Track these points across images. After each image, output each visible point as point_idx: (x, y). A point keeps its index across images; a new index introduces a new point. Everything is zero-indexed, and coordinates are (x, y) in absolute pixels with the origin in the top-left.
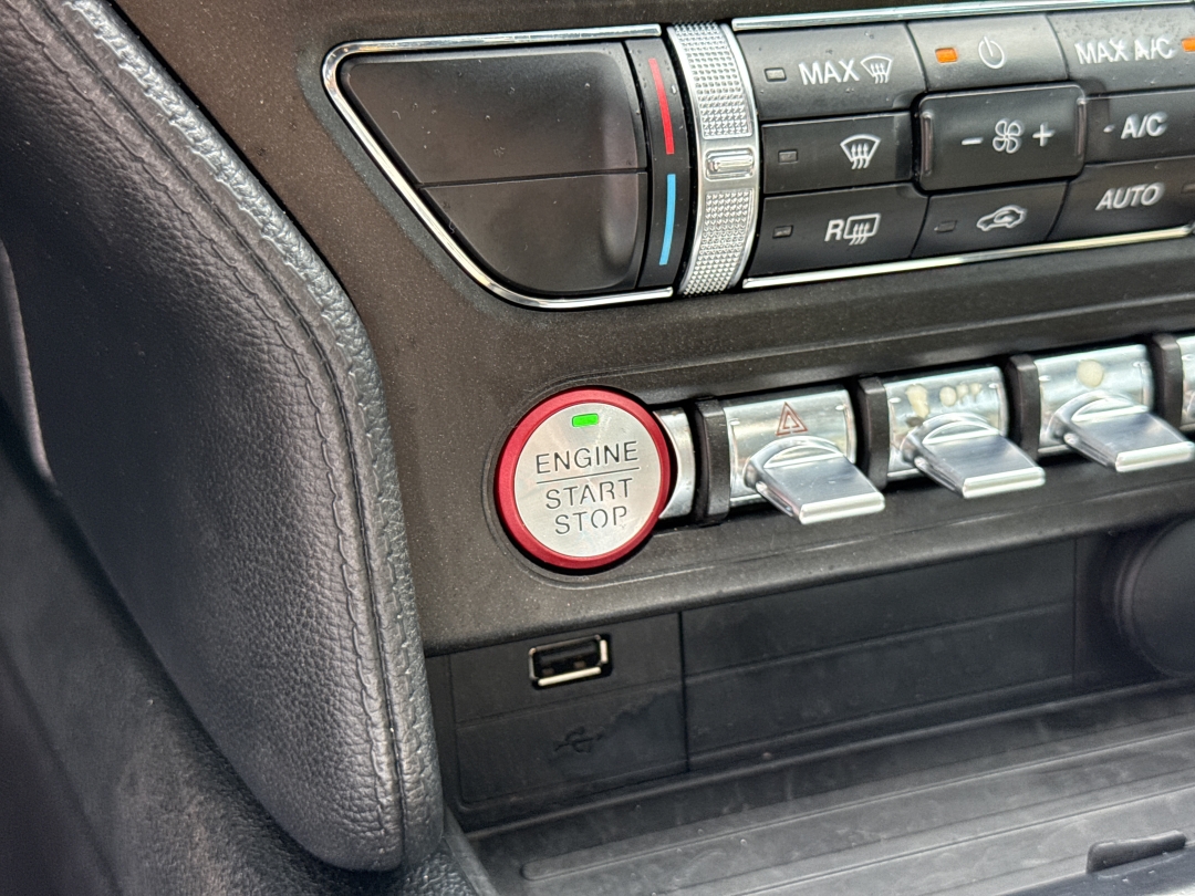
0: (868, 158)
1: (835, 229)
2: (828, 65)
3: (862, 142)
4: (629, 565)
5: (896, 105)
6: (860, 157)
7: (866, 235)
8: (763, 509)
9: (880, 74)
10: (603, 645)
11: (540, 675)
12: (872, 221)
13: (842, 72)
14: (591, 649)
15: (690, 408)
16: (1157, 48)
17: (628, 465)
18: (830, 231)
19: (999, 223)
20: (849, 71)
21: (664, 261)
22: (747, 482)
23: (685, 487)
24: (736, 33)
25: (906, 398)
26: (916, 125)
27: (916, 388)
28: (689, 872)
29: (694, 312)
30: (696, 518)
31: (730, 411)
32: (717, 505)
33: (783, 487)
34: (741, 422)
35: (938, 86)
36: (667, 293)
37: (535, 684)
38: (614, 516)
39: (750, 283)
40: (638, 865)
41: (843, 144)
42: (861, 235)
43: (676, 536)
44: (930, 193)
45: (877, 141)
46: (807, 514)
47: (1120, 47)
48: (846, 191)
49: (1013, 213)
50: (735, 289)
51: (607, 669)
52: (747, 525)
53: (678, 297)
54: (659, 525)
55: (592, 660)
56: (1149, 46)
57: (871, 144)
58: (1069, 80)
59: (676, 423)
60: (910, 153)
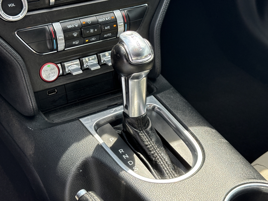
0: (76, 35)
1: (74, 43)
2: (71, 25)
3: (75, 34)
4: (56, 81)
5: (79, 29)
6: (75, 35)
7: (78, 43)
8: (70, 74)
9: (77, 26)
10: (56, 90)
11: (49, 94)
12: (78, 42)
13: (72, 26)
14: (55, 90)
15: (61, 63)
16: (108, 18)
17: (54, 70)
18: (73, 43)
19: (93, 40)
20: (73, 26)
21: (55, 48)
22: (68, 70)
23: (61, 72)
24: (60, 23)
25: (85, 59)
26: (81, 31)
27: (87, 58)
28: (68, 114)
29: (60, 53)
30: (63, 75)
31: (65, 63)
32: (65, 74)
33: (71, 71)
34: (66, 64)
35: (83, 26)
36: (56, 51)
37: (48, 95)
38: (53, 76)
39: (65, 49)
40: (62, 114)
41: (73, 34)
42: (77, 43)
43: (61, 77)
44: (84, 38)
45: (77, 33)
46: (74, 74)
47: (104, 19)
48: (75, 39)
49: (94, 39)
50: (64, 50)
51: (57, 93)
52: (69, 75)
53: (58, 51)
54: (59, 76)
55: (55, 92)
56: (107, 18)
57: (76, 34)
58: (98, 24)
59: (59, 65)
60: (81, 34)
